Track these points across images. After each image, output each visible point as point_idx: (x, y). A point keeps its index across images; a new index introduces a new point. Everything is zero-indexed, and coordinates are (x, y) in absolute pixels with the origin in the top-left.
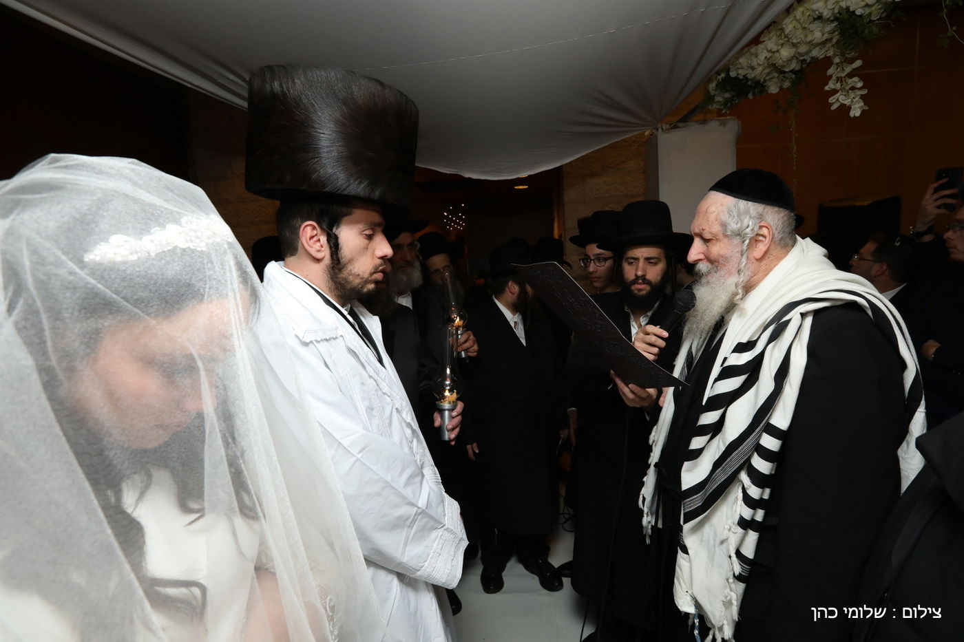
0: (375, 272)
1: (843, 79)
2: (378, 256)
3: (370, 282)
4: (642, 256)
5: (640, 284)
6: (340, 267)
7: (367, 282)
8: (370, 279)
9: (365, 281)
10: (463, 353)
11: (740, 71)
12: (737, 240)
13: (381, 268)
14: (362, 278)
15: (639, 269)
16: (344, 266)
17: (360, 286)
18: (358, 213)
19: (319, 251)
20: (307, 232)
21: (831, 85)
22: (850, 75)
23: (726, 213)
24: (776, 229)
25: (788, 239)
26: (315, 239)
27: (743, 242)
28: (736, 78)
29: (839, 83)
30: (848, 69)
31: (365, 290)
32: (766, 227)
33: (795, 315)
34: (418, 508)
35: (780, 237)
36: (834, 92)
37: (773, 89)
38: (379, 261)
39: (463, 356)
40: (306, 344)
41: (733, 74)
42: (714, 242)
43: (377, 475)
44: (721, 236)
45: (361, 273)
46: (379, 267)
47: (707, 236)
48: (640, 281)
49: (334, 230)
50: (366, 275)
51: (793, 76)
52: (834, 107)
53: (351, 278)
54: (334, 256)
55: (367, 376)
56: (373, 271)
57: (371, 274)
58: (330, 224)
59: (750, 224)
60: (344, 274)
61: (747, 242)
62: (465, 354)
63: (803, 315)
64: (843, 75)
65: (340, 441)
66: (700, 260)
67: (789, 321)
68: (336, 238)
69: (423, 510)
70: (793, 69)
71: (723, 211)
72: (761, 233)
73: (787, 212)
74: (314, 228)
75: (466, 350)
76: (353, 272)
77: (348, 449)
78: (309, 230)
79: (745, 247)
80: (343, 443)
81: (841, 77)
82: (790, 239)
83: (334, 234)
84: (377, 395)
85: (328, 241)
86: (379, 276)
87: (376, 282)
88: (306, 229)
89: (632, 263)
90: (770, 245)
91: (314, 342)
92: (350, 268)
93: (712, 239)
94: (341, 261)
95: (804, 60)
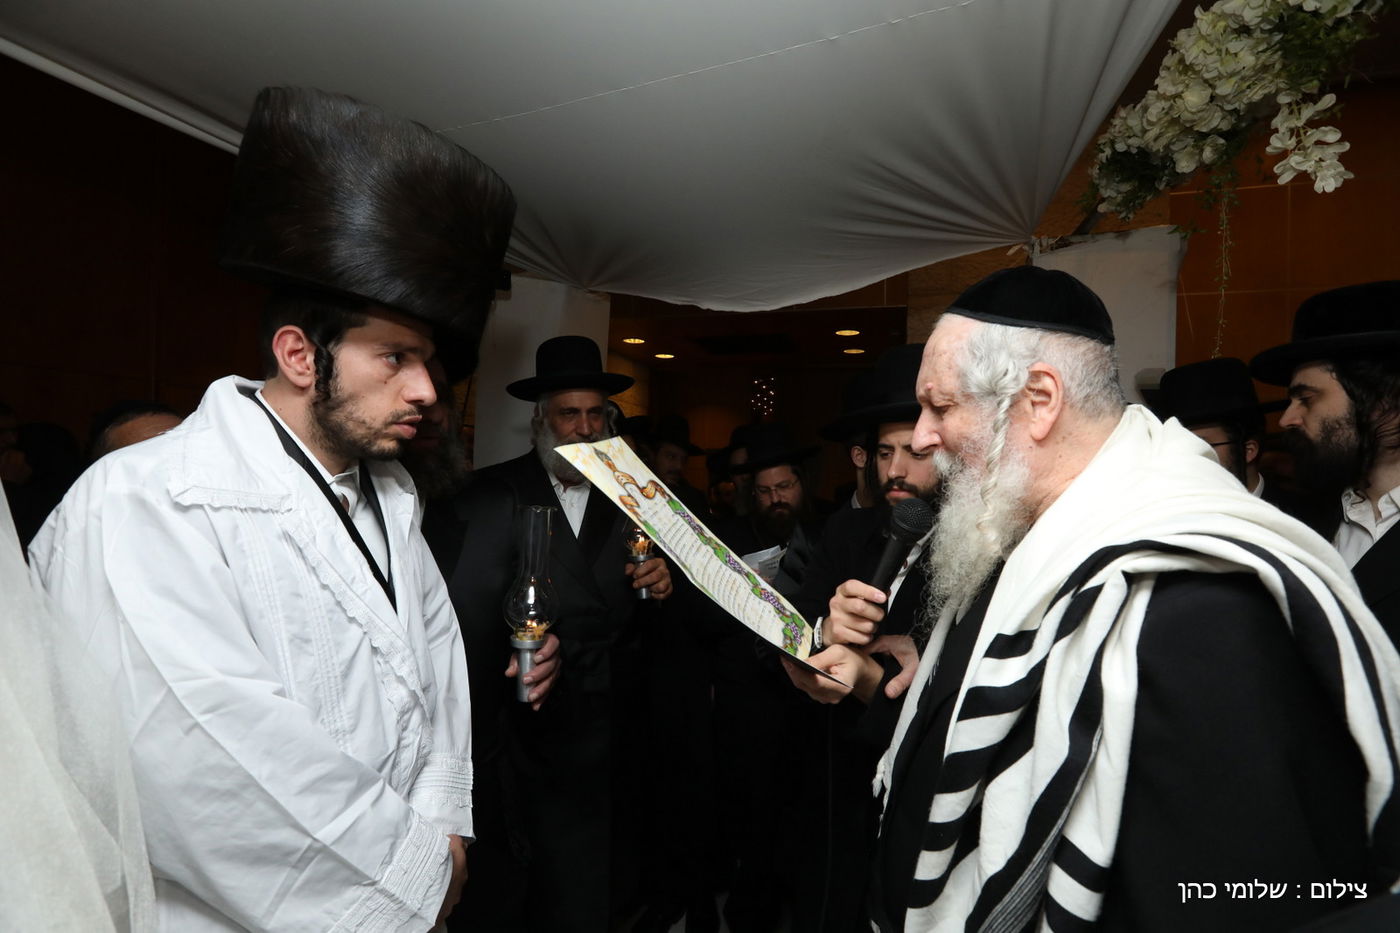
0: (396, 422)
1: (1302, 132)
2: (406, 398)
3: (386, 436)
4: (899, 443)
5: (896, 490)
6: (330, 404)
7: (378, 435)
8: (385, 431)
9: (375, 433)
10: (644, 590)
11: (1130, 141)
12: (987, 405)
13: (407, 418)
14: (369, 428)
15: (893, 467)
16: (340, 404)
17: (366, 440)
18: (378, 326)
19: (300, 374)
20: (285, 342)
21: (1276, 143)
22: (1313, 124)
23: (967, 352)
24: (1072, 379)
25: (1100, 399)
26: (300, 355)
27: (999, 403)
28: (1127, 153)
29: (1294, 139)
30: (1308, 112)
31: (375, 448)
32: (1048, 374)
33: (1110, 578)
34: (315, 840)
35: (1084, 393)
36: (1284, 154)
37: (1185, 165)
38: (408, 407)
39: (644, 596)
40: (184, 509)
41: (1120, 147)
42: (951, 410)
43: (233, 759)
44: (959, 399)
45: (368, 420)
46: (402, 416)
47: (939, 401)
48: (896, 487)
49: (331, 346)
50: (377, 424)
51: (1222, 141)
52: (1285, 179)
53: (350, 425)
54: (322, 386)
55: (317, 584)
56: (390, 419)
57: (388, 424)
58: (325, 338)
59: (1011, 368)
60: (338, 416)
61: (1006, 404)
62: (647, 593)
63: (1132, 579)
64: (1300, 124)
65: (171, 684)
66: (935, 446)
67: (1098, 589)
68: (331, 360)
69: (325, 846)
70: (1215, 128)
71: (962, 348)
72: (1038, 386)
73: (1092, 344)
74: (299, 339)
75: (648, 586)
76: (354, 416)
77: (184, 703)
78: (290, 342)
79: (1001, 415)
80: (175, 690)
81: (1298, 128)
82: (1106, 398)
83: (329, 354)
84: (330, 619)
85: (316, 361)
86: (406, 431)
87: (400, 440)
88: (284, 338)
89: (886, 454)
90: (1062, 410)
91: (206, 507)
92: (350, 407)
93: (949, 406)
94: (333, 395)
95: (1236, 111)
